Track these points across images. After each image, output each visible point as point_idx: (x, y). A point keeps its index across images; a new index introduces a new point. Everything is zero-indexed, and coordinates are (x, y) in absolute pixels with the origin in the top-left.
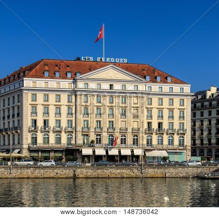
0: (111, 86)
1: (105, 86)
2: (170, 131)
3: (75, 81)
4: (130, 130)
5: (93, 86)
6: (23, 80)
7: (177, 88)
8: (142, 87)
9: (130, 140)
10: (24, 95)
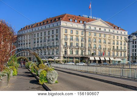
0: (100, 29)
1: (98, 29)
2: (121, 50)
3: (85, 25)
4: (107, 49)
5: (93, 28)
6: (61, 22)
7: (123, 32)
8: (111, 31)
9: (107, 53)
10: (61, 30)
